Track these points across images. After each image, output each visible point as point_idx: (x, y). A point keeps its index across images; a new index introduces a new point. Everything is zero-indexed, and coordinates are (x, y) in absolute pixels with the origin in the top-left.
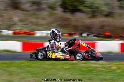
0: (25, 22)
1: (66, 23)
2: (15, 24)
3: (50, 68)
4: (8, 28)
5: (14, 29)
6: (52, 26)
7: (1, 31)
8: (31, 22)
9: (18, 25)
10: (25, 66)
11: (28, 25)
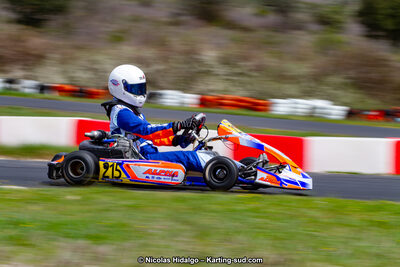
0: (239, 67)
1: (373, 75)
2: (208, 73)
3: (326, 220)
4: (184, 85)
5: (202, 87)
6: (327, 85)
7: (161, 95)
8: (259, 69)
9: (217, 75)
10: (247, 211)
11: (250, 76)
